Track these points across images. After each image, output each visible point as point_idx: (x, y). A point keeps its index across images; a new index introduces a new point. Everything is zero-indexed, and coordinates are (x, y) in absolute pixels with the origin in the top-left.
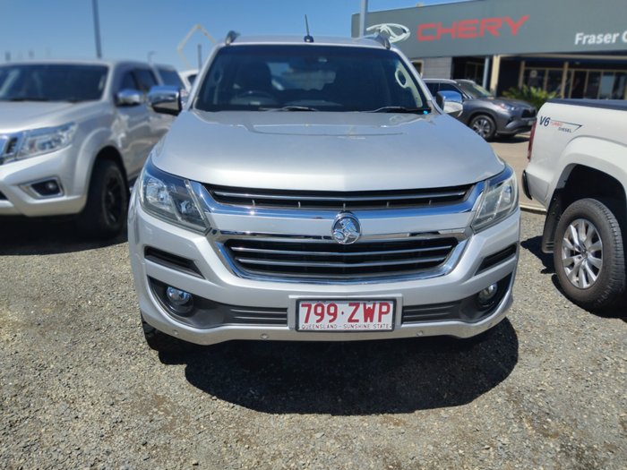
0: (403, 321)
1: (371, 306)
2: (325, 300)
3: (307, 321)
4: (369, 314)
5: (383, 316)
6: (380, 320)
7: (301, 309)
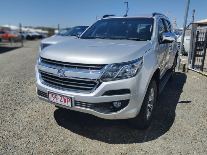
0: (75, 105)
1: (65, 98)
2: (54, 93)
3: (51, 99)
4: (65, 100)
5: (68, 102)
6: (68, 103)
7: (49, 94)
